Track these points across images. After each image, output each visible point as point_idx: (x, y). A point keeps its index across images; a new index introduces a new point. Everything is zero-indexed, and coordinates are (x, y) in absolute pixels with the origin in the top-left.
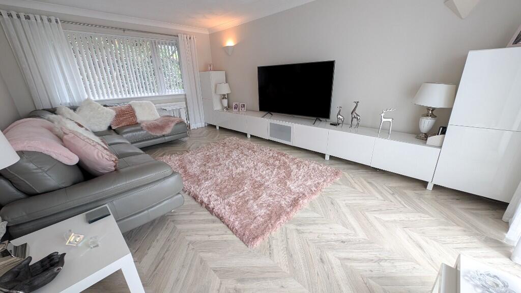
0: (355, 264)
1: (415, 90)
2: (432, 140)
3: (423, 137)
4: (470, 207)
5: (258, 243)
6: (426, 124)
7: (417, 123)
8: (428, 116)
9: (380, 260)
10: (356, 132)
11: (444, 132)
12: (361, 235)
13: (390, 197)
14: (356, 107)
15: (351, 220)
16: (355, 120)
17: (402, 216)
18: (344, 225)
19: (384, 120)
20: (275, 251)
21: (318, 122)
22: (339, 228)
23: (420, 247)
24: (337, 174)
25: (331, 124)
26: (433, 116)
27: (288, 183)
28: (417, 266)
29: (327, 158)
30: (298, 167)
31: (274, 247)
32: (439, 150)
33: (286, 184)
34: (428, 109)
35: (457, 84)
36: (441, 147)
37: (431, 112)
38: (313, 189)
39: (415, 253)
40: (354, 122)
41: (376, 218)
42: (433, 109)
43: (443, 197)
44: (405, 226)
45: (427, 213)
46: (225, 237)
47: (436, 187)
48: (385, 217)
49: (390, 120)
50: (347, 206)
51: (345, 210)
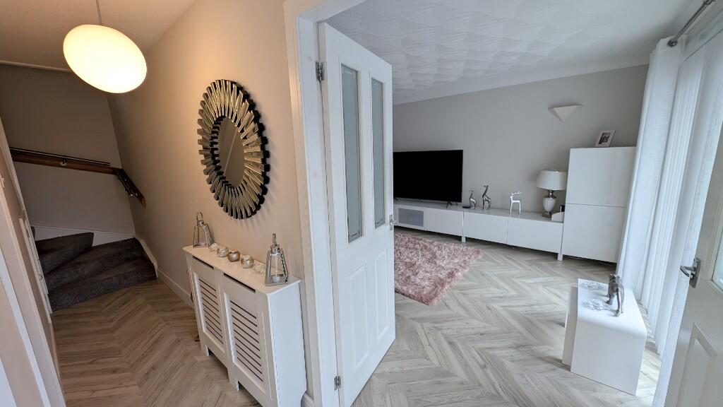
0: (514, 309)
1: (536, 176)
2: (555, 216)
3: (547, 216)
4: (593, 270)
5: (435, 302)
6: (549, 203)
7: (541, 204)
8: (549, 197)
9: (531, 305)
10: (489, 213)
11: (563, 210)
12: (513, 293)
13: (529, 267)
14: (486, 190)
15: (502, 284)
16: (486, 203)
17: (542, 279)
18: (498, 288)
19: (513, 201)
20: (451, 305)
21: (449, 206)
22: (495, 290)
23: (558, 296)
24: (478, 252)
25: (463, 207)
26: (553, 197)
27: (438, 262)
28: (557, 306)
29: (464, 240)
30: (439, 249)
31: (448, 304)
32: (562, 224)
33: (435, 263)
34: (549, 191)
35: (566, 171)
36: (563, 222)
37: (551, 194)
38: (463, 265)
39: (555, 299)
40: (485, 204)
41: (521, 282)
42: (553, 192)
43: (572, 265)
44: (545, 285)
45: (560, 276)
46: (405, 302)
47: (565, 257)
48: (529, 281)
49: (519, 201)
50: (495, 275)
51: (495, 278)
